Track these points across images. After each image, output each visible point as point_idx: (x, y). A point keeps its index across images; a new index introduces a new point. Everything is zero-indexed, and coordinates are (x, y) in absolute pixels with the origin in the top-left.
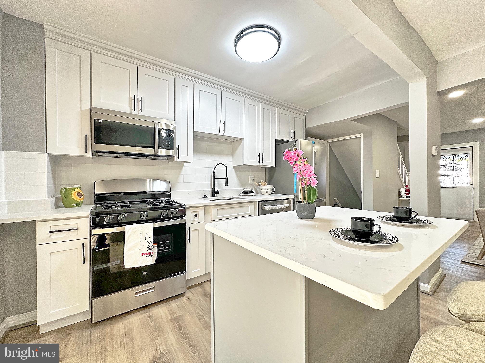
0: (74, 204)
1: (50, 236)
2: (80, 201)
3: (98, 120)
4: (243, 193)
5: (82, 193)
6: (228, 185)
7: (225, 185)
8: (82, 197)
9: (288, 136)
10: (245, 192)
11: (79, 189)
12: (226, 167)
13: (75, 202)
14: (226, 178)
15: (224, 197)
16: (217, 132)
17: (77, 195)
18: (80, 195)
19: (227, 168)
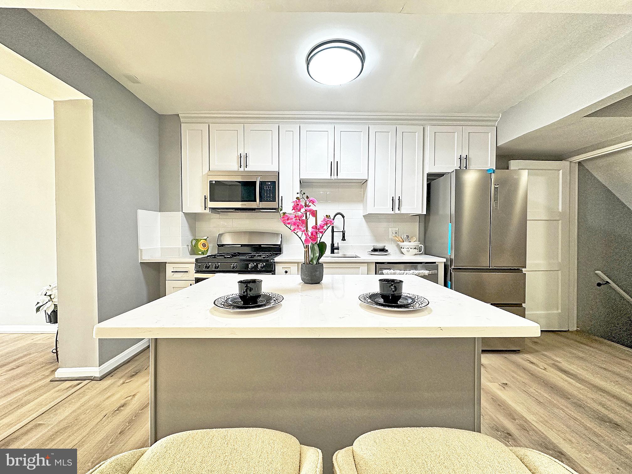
0: (200, 253)
1: (173, 275)
2: (204, 251)
3: (212, 181)
4: (372, 251)
5: (206, 243)
6: (345, 240)
7: (342, 240)
8: (206, 247)
9: (454, 165)
10: (375, 250)
11: (204, 241)
12: (343, 217)
13: (200, 251)
14: (343, 231)
15: (344, 255)
16: (328, 177)
17: (202, 245)
18: (204, 245)
19: (344, 219)
